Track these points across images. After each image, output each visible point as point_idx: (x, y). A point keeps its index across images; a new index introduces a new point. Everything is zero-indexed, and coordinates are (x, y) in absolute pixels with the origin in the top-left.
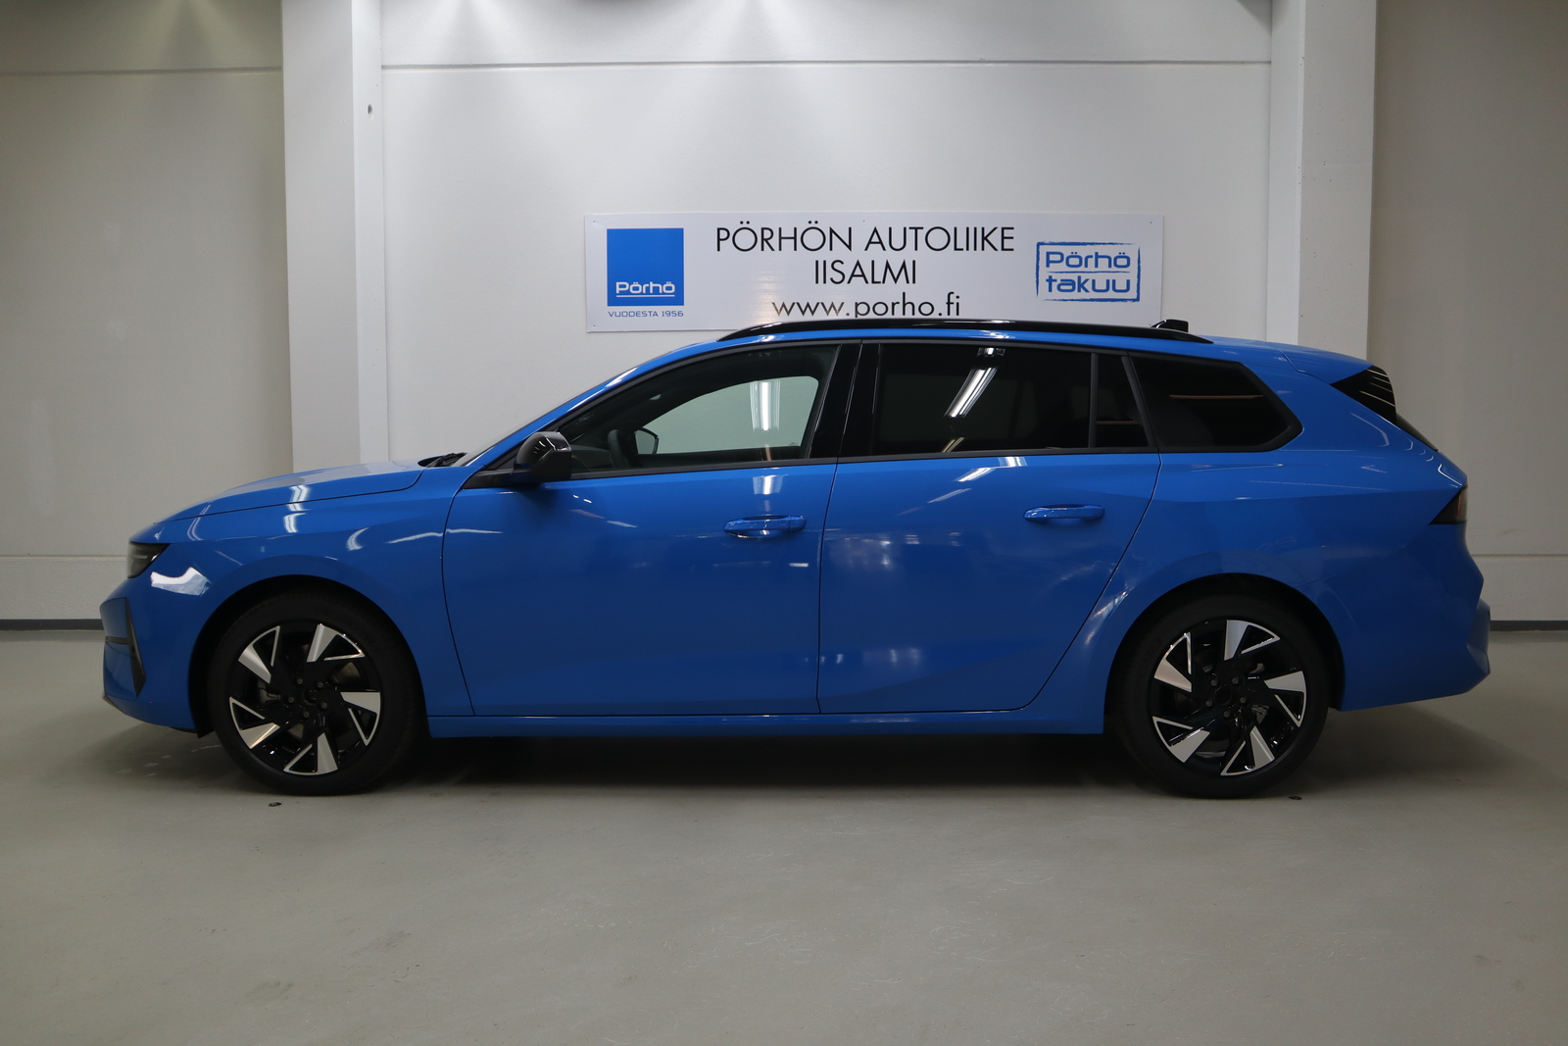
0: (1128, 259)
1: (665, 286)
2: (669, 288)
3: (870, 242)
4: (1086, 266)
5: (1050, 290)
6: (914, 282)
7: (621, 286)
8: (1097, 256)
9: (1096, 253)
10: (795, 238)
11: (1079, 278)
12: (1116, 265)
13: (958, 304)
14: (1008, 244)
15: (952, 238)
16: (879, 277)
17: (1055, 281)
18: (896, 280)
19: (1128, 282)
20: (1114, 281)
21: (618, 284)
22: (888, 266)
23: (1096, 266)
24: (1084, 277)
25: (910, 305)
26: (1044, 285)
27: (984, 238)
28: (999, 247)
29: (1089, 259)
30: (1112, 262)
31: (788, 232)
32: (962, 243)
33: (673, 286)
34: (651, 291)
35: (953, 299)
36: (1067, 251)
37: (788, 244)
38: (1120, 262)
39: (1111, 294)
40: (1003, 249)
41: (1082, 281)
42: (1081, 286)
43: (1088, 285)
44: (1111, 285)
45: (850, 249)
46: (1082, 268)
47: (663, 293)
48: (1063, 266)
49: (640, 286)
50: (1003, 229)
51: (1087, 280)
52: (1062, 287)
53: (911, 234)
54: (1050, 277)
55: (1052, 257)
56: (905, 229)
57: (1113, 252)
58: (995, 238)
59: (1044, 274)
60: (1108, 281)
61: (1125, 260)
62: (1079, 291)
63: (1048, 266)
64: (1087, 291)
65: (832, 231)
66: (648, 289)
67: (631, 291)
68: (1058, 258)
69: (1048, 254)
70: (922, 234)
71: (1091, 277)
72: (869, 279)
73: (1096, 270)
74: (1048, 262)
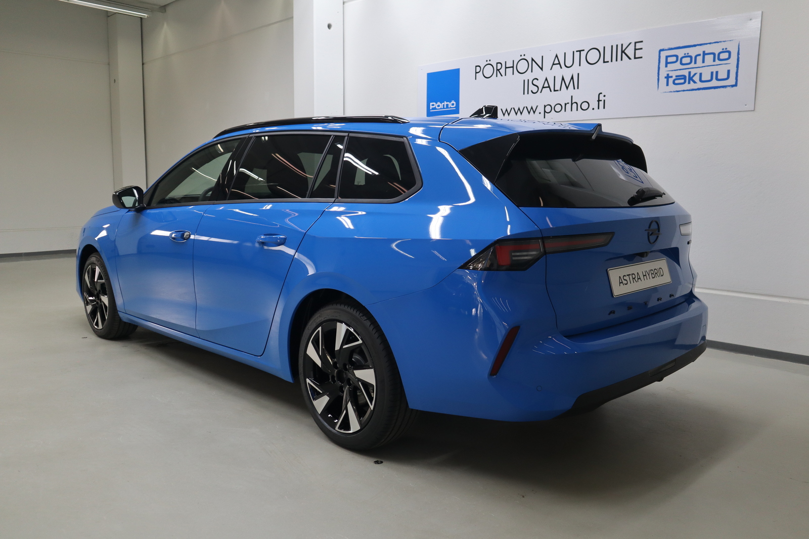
0: (729, 52)
1: (451, 103)
2: (453, 104)
3: (554, 64)
4: (695, 63)
5: (667, 85)
6: (578, 88)
7: (433, 105)
8: (704, 54)
9: (704, 52)
10: (513, 67)
11: (690, 73)
12: (719, 59)
13: (604, 101)
14: (639, 53)
15: (601, 53)
16: (557, 88)
17: (672, 77)
18: (567, 88)
19: (729, 71)
20: (717, 72)
21: (431, 104)
22: (563, 79)
23: (703, 62)
24: (693, 72)
25: (575, 104)
26: (663, 80)
27: (623, 52)
28: (632, 57)
29: (698, 57)
30: (716, 57)
31: (509, 64)
32: (608, 58)
33: (455, 103)
34: (445, 107)
35: (602, 98)
36: (680, 53)
37: (509, 71)
38: (724, 56)
39: (714, 83)
40: (635, 58)
41: (692, 75)
42: (691, 79)
43: (696, 78)
44: (715, 76)
45: (542, 70)
46: (692, 65)
47: (451, 108)
48: (677, 65)
49: (440, 104)
50: (636, 43)
51: (695, 74)
52: (677, 82)
53: (576, 55)
54: (668, 75)
55: (670, 60)
56: (574, 52)
57: (716, 49)
58: (630, 51)
59: (664, 72)
60: (712, 73)
61: (727, 54)
62: (689, 83)
63: (666, 66)
64: (695, 82)
65: (533, 60)
66: (444, 105)
67: (437, 108)
68: (674, 59)
69: (667, 57)
70: (583, 54)
71: (698, 71)
72: (552, 89)
73: (704, 65)
74: (667, 63)
